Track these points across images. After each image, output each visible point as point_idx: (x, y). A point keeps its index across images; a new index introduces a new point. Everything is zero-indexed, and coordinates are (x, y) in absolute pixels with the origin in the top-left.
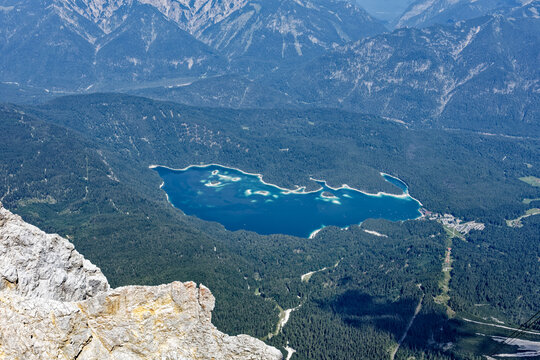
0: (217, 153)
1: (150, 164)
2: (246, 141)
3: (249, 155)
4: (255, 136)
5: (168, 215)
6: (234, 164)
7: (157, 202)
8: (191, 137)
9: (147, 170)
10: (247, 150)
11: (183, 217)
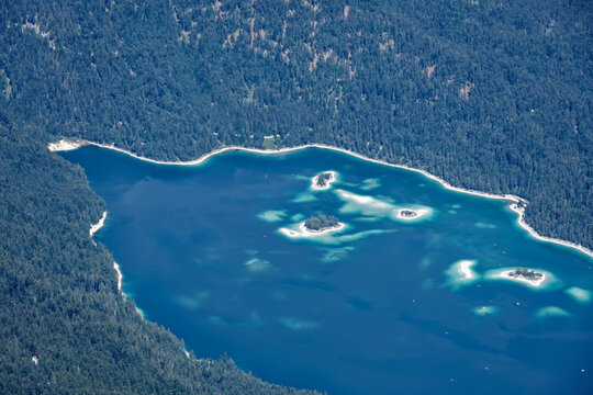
0: (335, 97)
1: (56, 134)
2: (460, 52)
3: (470, 113)
4: (503, 32)
5: (118, 354)
6: (407, 147)
7: (78, 294)
8: (232, 25)
9: (41, 159)
10: (464, 91)
11: (183, 366)
